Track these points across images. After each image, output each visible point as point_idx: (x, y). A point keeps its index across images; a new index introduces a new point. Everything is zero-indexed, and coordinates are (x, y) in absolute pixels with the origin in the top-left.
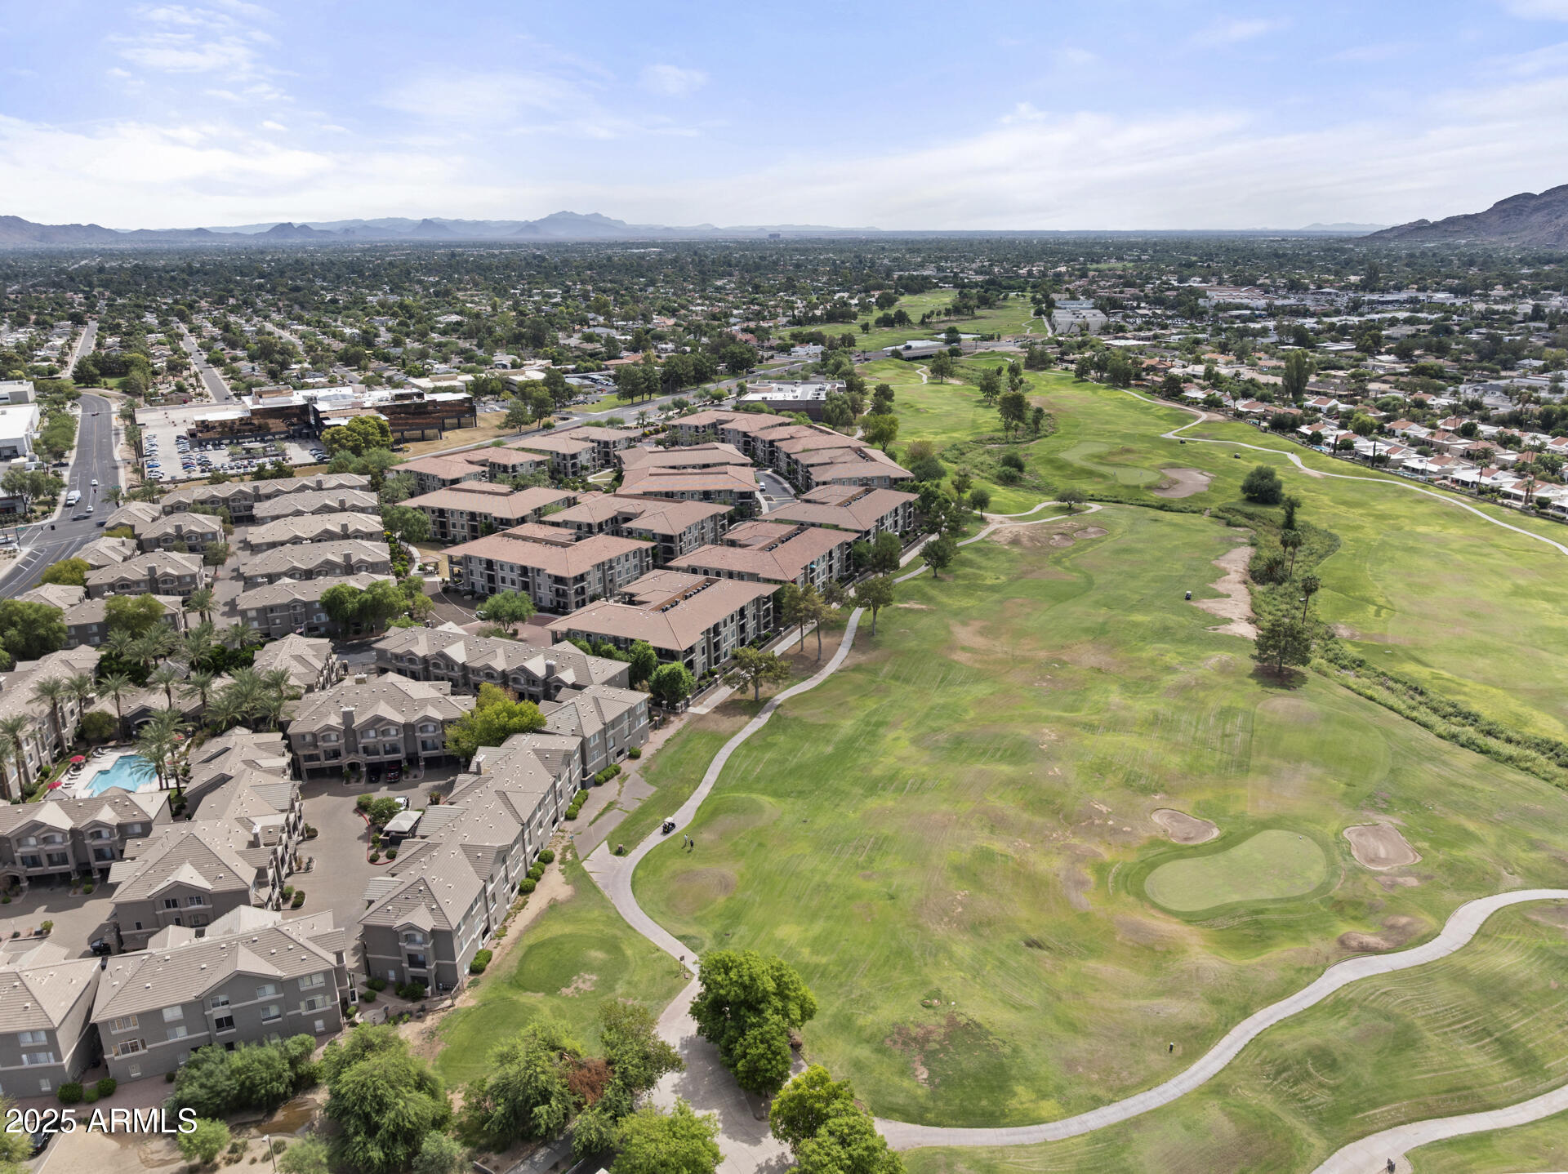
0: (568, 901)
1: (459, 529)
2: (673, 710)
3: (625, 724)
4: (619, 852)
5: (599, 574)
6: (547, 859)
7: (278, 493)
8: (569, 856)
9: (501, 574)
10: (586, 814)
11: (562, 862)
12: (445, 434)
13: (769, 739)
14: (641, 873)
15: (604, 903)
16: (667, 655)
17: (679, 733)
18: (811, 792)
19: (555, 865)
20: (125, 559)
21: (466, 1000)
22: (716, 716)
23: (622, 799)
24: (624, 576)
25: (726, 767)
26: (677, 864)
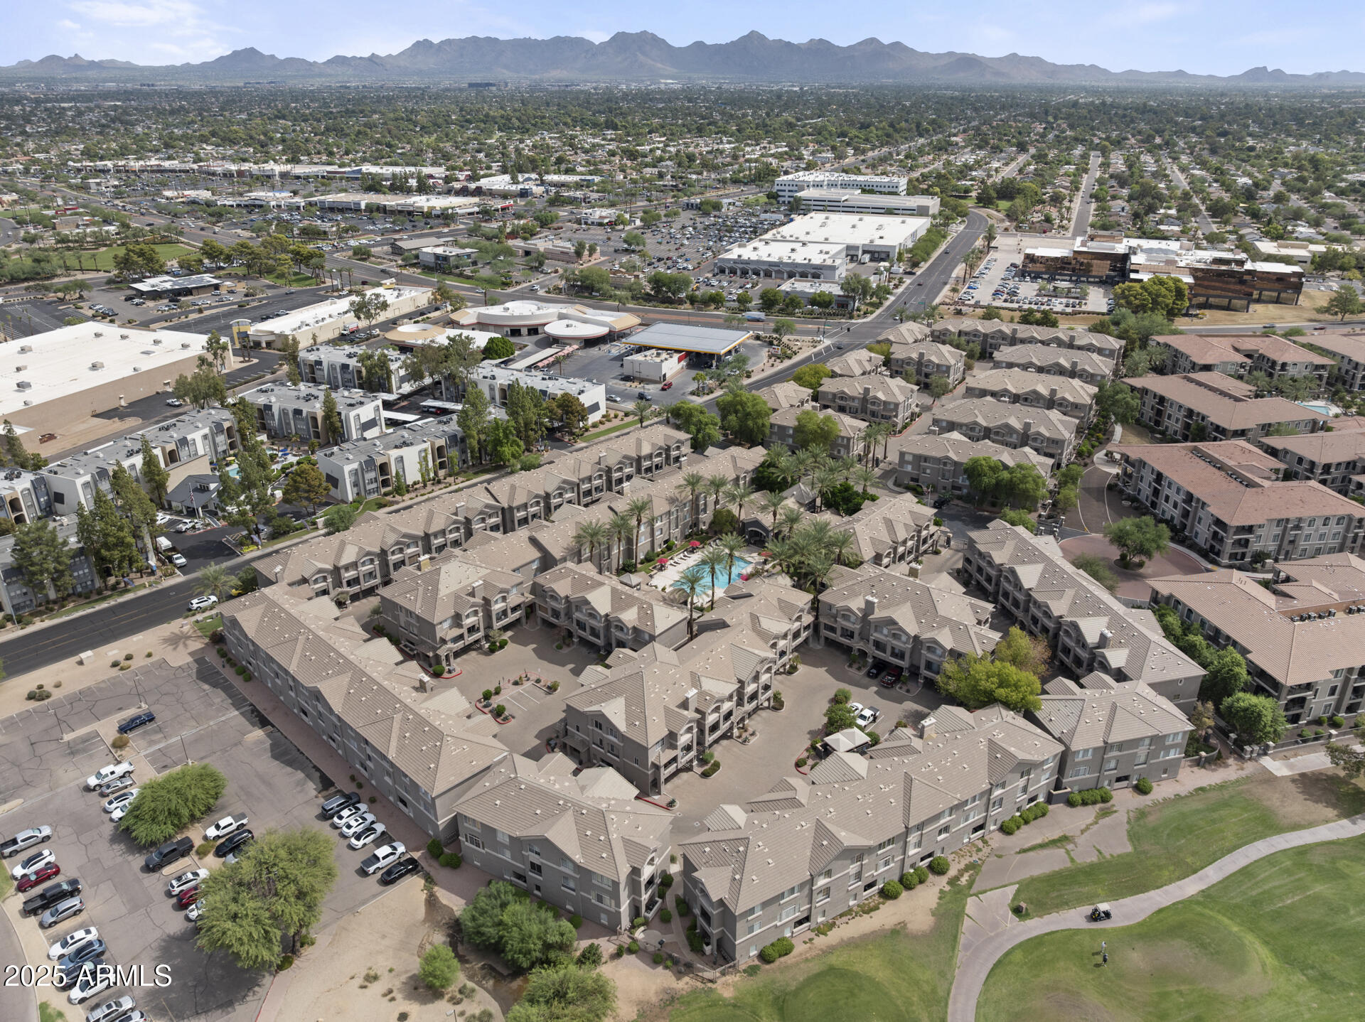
0: (915, 937)
1: (1172, 422)
2: (1238, 750)
3: (1142, 752)
4: (1017, 911)
5: (1278, 531)
6: (937, 868)
7: (1031, 340)
8: (964, 880)
9: (1167, 491)
10: (1028, 835)
11: (952, 882)
12: (1253, 307)
13: (1341, 864)
14: (1018, 956)
15: (946, 972)
16: (1264, 683)
17: (1221, 787)
18: (1344, 987)
19: (942, 882)
20: (864, 374)
21: (728, 985)
22: (1292, 787)
23: (1081, 840)
25: (1246, 872)
26: (1068, 973)
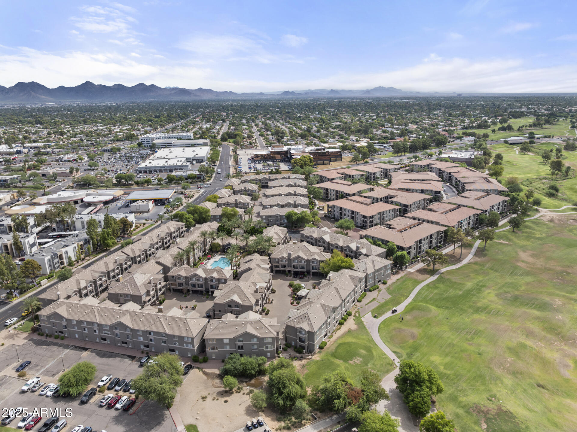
0: (355, 330)
1: (332, 196)
2: (401, 269)
3: (383, 271)
4: (375, 317)
5: (379, 216)
6: (349, 314)
7: (276, 179)
8: (357, 315)
9: (344, 212)
10: (365, 301)
11: (355, 316)
12: (331, 163)
13: (437, 285)
14: (382, 326)
15: (368, 334)
16: (401, 248)
17: (402, 278)
18: (451, 308)
19: (352, 317)
20: (229, 196)
21: (316, 357)
22: (417, 273)
23: (378, 298)
24: (388, 218)
25: (418, 293)
26: (396, 325)
